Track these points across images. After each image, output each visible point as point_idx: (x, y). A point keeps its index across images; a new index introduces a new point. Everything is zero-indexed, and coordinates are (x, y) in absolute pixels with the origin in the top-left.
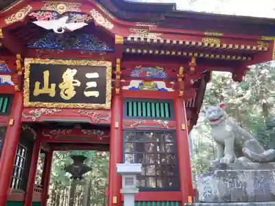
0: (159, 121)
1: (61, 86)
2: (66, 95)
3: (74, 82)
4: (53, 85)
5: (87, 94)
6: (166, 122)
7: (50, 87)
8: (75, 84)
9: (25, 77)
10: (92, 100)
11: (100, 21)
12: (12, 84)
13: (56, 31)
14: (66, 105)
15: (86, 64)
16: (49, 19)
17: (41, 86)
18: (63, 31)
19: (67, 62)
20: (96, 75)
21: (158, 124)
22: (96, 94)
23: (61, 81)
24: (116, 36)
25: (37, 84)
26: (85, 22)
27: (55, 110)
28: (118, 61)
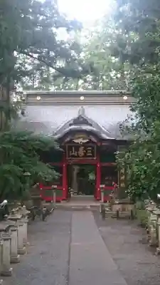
2: (81, 155)
3: (83, 151)
7: (75, 152)
10: (90, 156)
11: (93, 139)
12: (61, 149)
14: (81, 158)
16: (77, 139)
17: (72, 152)
18: (82, 143)
20: (91, 148)
23: (79, 151)
24: (98, 144)
26: (88, 139)
27: (77, 160)
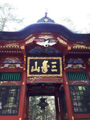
0: (83, 81)
1: (42, 67)
2: (44, 71)
3: (47, 66)
4: (39, 67)
5: (53, 70)
6: (86, 82)
7: (37, 68)
8: (48, 67)
9: (28, 64)
10: (55, 73)
11: (61, 41)
13: (45, 46)
14: (44, 75)
15: (51, 59)
16: (41, 42)
17: (34, 68)
18: (48, 46)
19: (44, 58)
20: (55, 63)
21: (83, 82)
22: (56, 70)
23: (42, 65)
24: (68, 47)
25: (33, 67)
26: (55, 42)
27: (40, 78)
28: (64, 57)
